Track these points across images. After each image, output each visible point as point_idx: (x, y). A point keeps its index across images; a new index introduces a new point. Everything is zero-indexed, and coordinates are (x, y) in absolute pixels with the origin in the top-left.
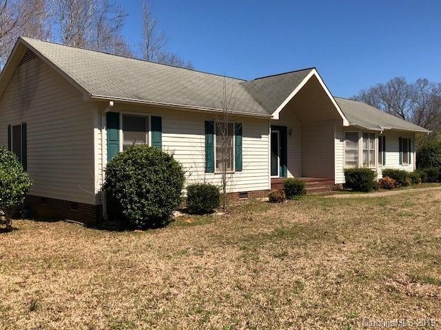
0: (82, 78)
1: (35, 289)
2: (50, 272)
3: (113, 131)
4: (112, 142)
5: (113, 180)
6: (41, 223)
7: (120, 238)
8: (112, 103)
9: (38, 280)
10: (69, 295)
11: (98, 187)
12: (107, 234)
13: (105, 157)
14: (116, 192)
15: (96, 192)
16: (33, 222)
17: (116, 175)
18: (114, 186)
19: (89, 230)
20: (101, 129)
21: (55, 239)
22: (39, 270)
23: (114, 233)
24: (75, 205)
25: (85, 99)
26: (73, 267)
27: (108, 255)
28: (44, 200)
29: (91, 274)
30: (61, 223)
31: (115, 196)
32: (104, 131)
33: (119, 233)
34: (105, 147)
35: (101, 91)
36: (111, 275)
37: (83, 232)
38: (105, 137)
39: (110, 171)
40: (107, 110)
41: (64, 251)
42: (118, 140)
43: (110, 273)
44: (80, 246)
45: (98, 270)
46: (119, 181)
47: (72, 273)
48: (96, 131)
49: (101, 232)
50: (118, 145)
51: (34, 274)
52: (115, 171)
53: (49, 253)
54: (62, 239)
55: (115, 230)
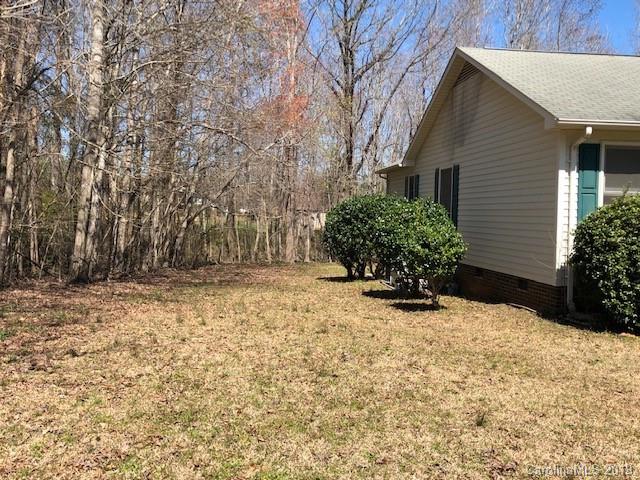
0: (542, 95)
1: (478, 395)
2: (495, 376)
3: (589, 173)
4: (586, 191)
5: (588, 250)
6: (475, 304)
7: (598, 343)
8: (589, 130)
9: (481, 383)
10: (528, 417)
11: (561, 260)
12: (575, 333)
13: (574, 214)
14: (591, 270)
15: (558, 267)
16: (465, 301)
17: (592, 241)
18: (590, 260)
19: (546, 322)
20: (569, 171)
21: (498, 330)
22: (481, 371)
23: (586, 332)
24: (523, 283)
25: (548, 126)
26: (527, 375)
27: (580, 365)
28: (479, 271)
29: (557, 390)
30: (503, 306)
31: (590, 274)
32: (575, 174)
33: (594, 334)
34: (574, 198)
35: (573, 112)
36: (589, 398)
37: (537, 323)
38: (575, 182)
39: (583, 235)
40: (582, 141)
41: (513, 348)
42: (595, 187)
43: (587, 395)
44: (533, 345)
45: (568, 387)
46: (598, 252)
47: (528, 383)
48: (562, 174)
49: (564, 327)
50: (596, 194)
51: (474, 373)
52: (591, 236)
53: (491, 347)
54: (507, 331)
55: (588, 328)
